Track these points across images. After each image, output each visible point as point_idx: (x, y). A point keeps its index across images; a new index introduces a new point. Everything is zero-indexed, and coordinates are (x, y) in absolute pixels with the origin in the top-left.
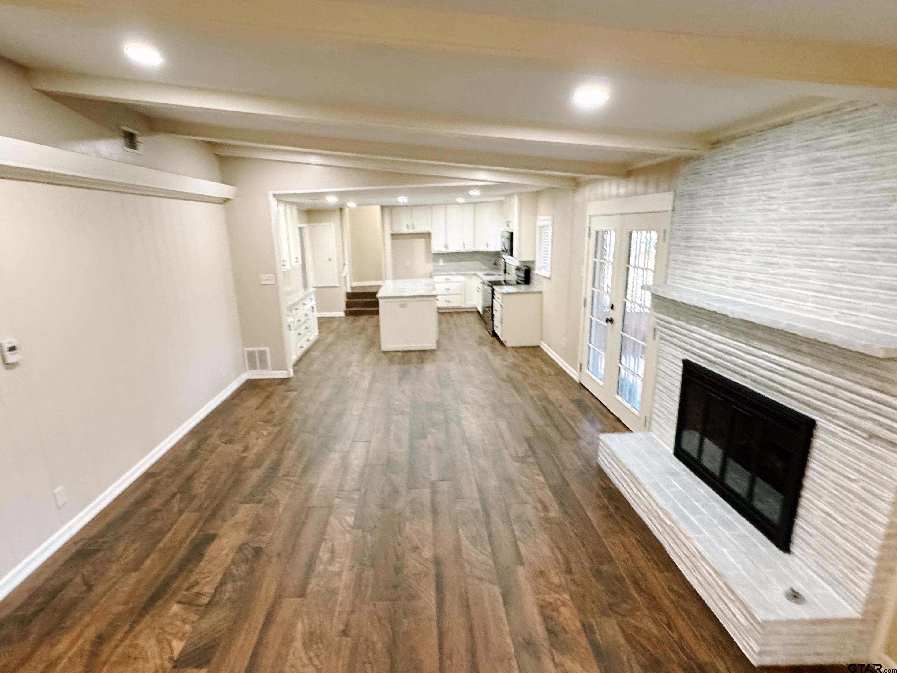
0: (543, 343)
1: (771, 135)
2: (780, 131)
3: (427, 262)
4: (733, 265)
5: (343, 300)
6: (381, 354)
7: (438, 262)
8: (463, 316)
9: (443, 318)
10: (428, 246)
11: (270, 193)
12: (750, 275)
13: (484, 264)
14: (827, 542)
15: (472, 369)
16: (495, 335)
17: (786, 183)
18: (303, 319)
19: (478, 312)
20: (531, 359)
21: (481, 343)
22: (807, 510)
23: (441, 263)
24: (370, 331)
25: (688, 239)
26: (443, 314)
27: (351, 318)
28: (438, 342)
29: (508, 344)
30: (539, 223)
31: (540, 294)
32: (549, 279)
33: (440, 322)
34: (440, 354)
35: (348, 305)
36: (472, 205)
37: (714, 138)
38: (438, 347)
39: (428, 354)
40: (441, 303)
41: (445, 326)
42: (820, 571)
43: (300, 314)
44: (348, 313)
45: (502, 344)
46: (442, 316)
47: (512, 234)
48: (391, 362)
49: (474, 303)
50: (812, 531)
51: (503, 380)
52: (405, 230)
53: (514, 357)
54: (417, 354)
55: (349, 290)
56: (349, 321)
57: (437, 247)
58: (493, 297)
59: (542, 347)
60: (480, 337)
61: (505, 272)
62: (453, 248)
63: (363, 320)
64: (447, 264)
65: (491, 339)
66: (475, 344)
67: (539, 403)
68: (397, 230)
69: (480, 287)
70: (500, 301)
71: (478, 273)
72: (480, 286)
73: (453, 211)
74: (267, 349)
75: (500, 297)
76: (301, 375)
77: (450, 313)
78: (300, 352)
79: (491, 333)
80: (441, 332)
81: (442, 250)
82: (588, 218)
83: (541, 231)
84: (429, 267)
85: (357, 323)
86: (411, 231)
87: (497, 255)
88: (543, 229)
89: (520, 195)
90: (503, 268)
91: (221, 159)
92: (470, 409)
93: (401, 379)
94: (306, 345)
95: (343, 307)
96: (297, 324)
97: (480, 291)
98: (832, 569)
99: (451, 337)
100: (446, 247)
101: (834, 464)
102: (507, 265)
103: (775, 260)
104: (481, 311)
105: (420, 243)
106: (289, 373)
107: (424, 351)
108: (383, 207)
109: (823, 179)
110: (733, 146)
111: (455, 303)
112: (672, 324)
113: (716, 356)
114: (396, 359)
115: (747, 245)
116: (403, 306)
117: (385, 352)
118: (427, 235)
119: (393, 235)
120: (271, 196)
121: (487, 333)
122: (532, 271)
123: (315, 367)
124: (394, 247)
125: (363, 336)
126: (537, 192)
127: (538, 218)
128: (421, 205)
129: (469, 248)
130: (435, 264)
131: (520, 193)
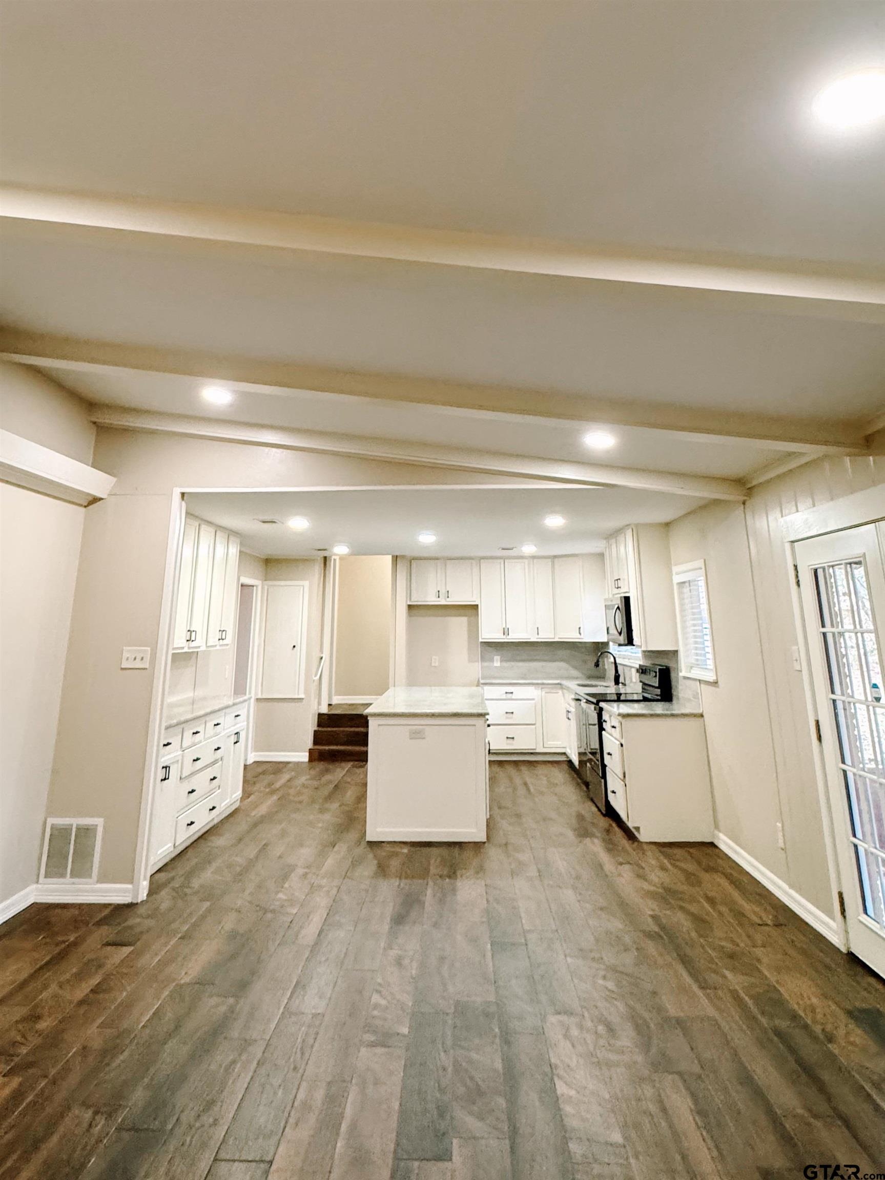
0: (722, 836)
3: (470, 661)
5: (310, 726)
6: (361, 849)
7: (492, 660)
8: (541, 770)
9: (501, 773)
10: (474, 629)
11: (177, 492)
13: (575, 668)
15: (569, 896)
16: (610, 813)
18: (207, 757)
19: (570, 762)
20: (706, 877)
21: (583, 832)
23: (497, 662)
24: (350, 795)
26: (501, 763)
27: (321, 766)
28: (490, 825)
29: (644, 836)
30: (677, 579)
31: (701, 720)
32: (715, 683)
33: (493, 780)
34: (493, 853)
35: (318, 738)
36: (549, 561)
38: (488, 837)
39: (468, 853)
40: (497, 740)
41: (503, 788)
43: (204, 746)
44: (316, 756)
45: (630, 835)
46: (496, 768)
47: (627, 600)
48: (382, 870)
49: (559, 743)
51: (649, 935)
52: (432, 600)
53: (663, 868)
54: (444, 851)
55: (324, 710)
56: (313, 772)
57: (490, 631)
58: (601, 729)
59: (722, 846)
60: (580, 817)
61: (617, 681)
62: (517, 635)
63: (340, 771)
64: (505, 664)
65: (604, 822)
66: (570, 834)
67: (764, 1021)
68: (417, 600)
69: (573, 710)
70: (616, 733)
71: (565, 682)
72: (572, 708)
73: (516, 572)
74: (99, 822)
75: (617, 724)
76: (165, 899)
77: (516, 763)
78: (185, 836)
79: (603, 810)
80: (495, 803)
81: (498, 637)
82: (788, 548)
83: (681, 593)
84: (476, 669)
85: (328, 777)
86: (444, 602)
87: (599, 649)
88: (686, 590)
89: (638, 529)
90: (611, 673)
91: (103, 431)
92: (575, 1032)
93: (399, 920)
94: (203, 821)
95: (308, 741)
96: (189, 768)
97: (570, 716)
99: (518, 816)
100: (506, 632)
102: (620, 668)
104: (576, 760)
105: (459, 623)
106: (136, 892)
107: (460, 845)
108: (395, 559)
111: (525, 742)
114: (395, 863)
116: (417, 735)
117: (372, 844)
118: (472, 610)
119: (410, 607)
120: (176, 497)
121: (594, 809)
122: (673, 675)
123: (207, 876)
124: (410, 629)
125: (335, 806)
126: (667, 525)
127: (675, 569)
128: (462, 558)
129: (547, 635)
130: (486, 664)
131: (637, 525)
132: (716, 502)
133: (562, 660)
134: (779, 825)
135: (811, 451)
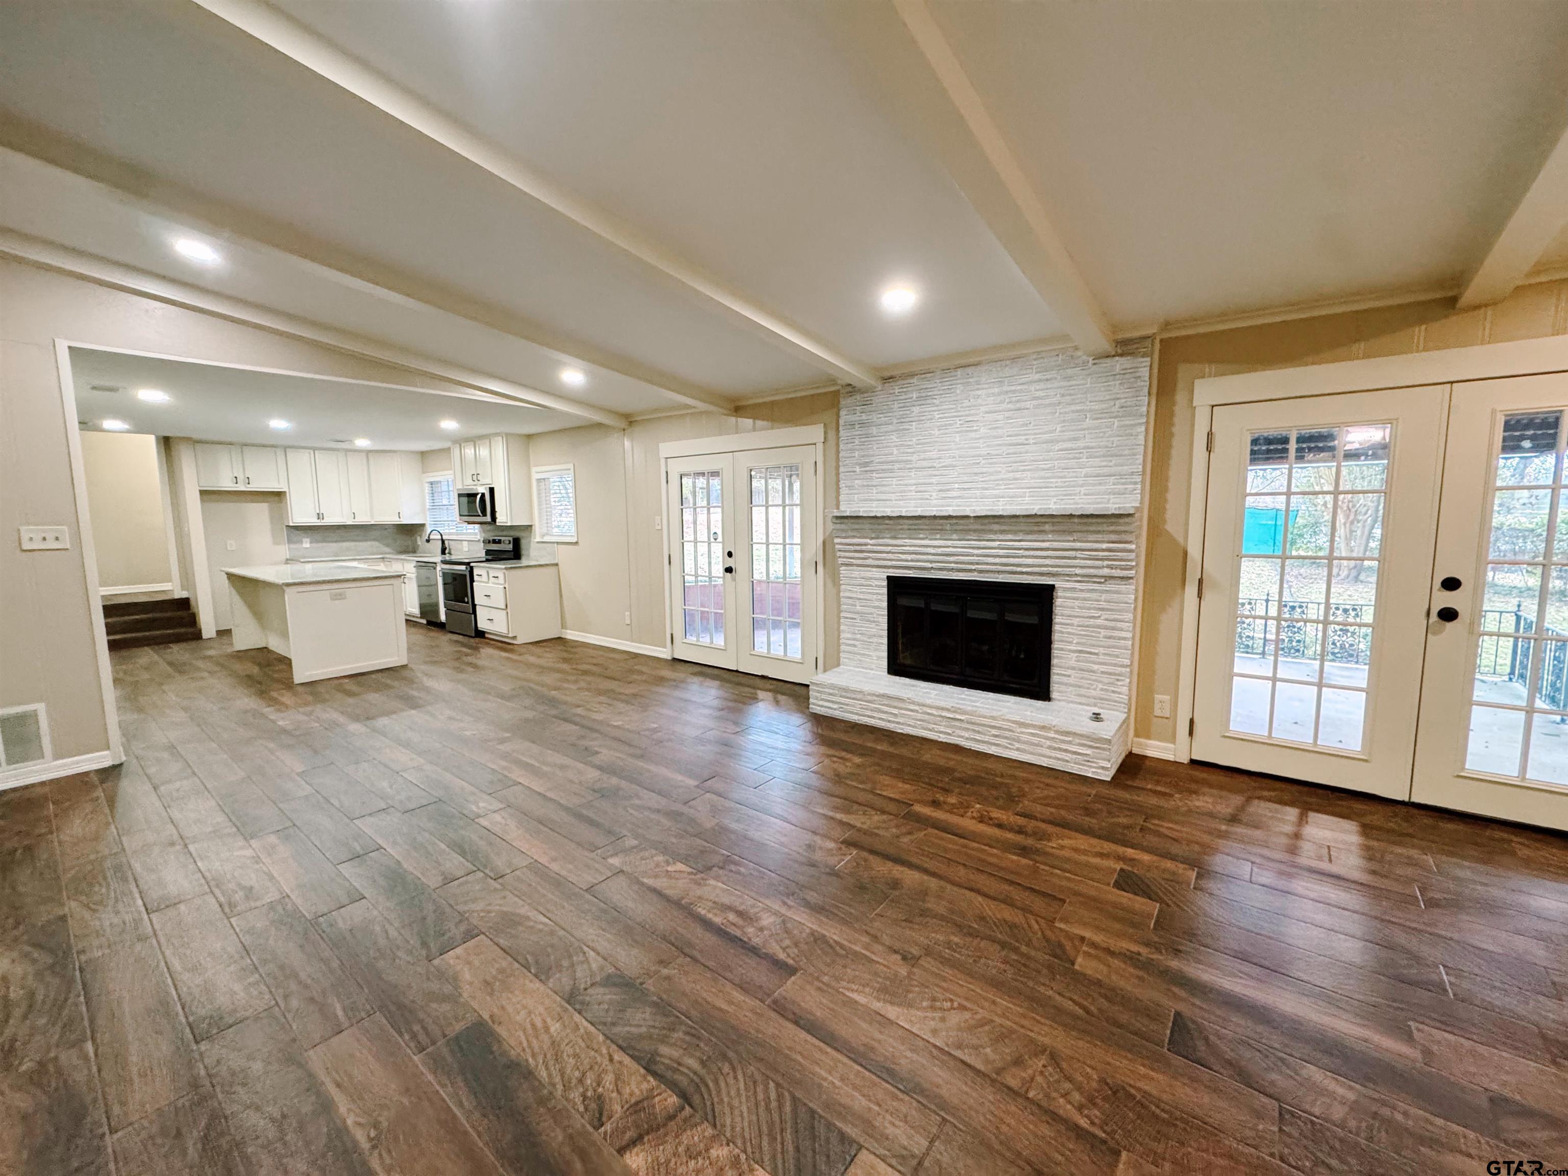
1: (959, 372)
2: (969, 370)
3: (276, 543)
4: (934, 480)
7: (300, 543)
10: (280, 514)
12: (957, 486)
13: (387, 545)
14: (1086, 675)
16: (480, 634)
17: (983, 409)
22: (1061, 658)
23: (306, 544)
25: (866, 464)
27: (121, 652)
30: (535, 477)
31: (554, 567)
32: (577, 543)
37: (887, 374)
39: (404, 672)
42: (1083, 700)
47: (491, 490)
50: (1069, 672)
52: (228, 485)
57: (300, 516)
58: (471, 581)
61: (443, 552)
62: (329, 520)
64: (314, 545)
68: (210, 485)
70: (499, 580)
75: (500, 575)
79: (473, 634)
81: (313, 521)
82: (663, 461)
83: (538, 486)
84: (281, 550)
86: (241, 487)
88: (542, 484)
89: (508, 437)
98: (1093, 693)
100: (319, 516)
101: (1077, 612)
103: (984, 470)
104: (414, 612)
105: (260, 511)
108: (171, 440)
109: (1022, 405)
110: (914, 380)
112: (866, 545)
113: (931, 562)
114: (351, 688)
115: (948, 462)
117: (307, 684)
118: (278, 496)
119: (205, 494)
122: (524, 542)
124: (206, 517)
126: (529, 437)
127: (534, 470)
128: (264, 446)
129: (363, 519)
130: (292, 546)
131: (507, 435)
132: (599, 425)
133: (374, 540)
134: (628, 613)
135: (701, 406)
